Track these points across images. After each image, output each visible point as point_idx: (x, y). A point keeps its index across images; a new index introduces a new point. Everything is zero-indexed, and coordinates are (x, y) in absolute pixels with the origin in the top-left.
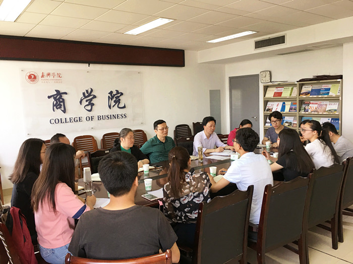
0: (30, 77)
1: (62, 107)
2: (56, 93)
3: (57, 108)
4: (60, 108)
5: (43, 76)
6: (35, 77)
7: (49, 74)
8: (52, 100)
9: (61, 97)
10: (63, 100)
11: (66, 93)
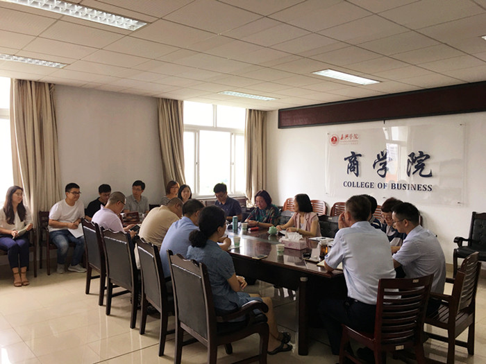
0: (332, 140)
1: (356, 170)
2: (351, 155)
3: (351, 171)
4: (354, 170)
5: (342, 139)
6: (336, 140)
7: (347, 136)
8: (348, 162)
9: (356, 158)
10: (357, 162)
11: (360, 155)
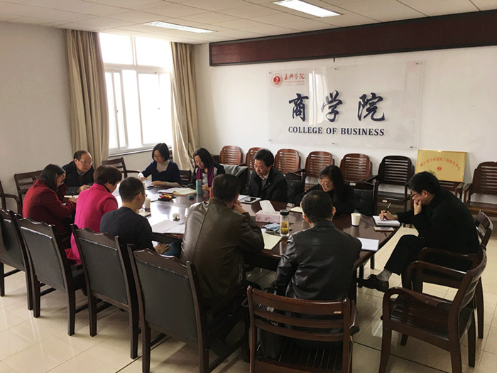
0: (275, 80)
2: (297, 97)
3: (297, 115)
6: (279, 80)
7: (291, 76)
8: (293, 105)
10: (304, 105)
11: (307, 98)
